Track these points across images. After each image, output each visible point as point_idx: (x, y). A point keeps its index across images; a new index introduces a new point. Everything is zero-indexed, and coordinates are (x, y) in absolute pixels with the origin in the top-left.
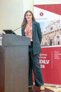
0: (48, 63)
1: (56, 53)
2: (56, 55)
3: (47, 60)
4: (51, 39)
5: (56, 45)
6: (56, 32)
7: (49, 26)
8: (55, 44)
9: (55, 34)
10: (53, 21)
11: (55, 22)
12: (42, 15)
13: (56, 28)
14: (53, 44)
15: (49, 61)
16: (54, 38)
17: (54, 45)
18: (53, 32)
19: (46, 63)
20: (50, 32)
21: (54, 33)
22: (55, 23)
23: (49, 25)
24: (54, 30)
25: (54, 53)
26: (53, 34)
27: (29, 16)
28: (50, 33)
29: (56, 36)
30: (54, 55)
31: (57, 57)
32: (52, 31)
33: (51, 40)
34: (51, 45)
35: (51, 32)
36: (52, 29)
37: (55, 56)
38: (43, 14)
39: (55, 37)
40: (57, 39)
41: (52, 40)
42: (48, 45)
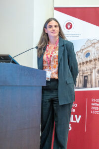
0: (78, 121)
1: (93, 103)
2: (95, 106)
3: (76, 116)
4: (85, 75)
5: (96, 87)
6: (96, 61)
7: (83, 50)
8: (94, 84)
9: (94, 66)
10: (91, 41)
11: (96, 41)
12: (69, 27)
13: (96, 54)
14: (89, 85)
15: (80, 117)
16: (91, 72)
17: (91, 87)
18: (91, 61)
19: (75, 122)
20: (85, 61)
21: (93, 63)
22: (94, 44)
23: (83, 48)
24: (92, 57)
25: (90, 102)
26: (90, 66)
27: (54, 28)
28: (83, 63)
29: (97, 69)
30: (90, 106)
31: (97, 110)
32: (88, 59)
33: (85, 77)
34: (85, 86)
35: (87, 62)
36: (88, 55)
37: (93, 108)
38: (71, 26)
39: (94, 70)
40: (97, 74)
41: (87, 76)
42: (80, 85)
